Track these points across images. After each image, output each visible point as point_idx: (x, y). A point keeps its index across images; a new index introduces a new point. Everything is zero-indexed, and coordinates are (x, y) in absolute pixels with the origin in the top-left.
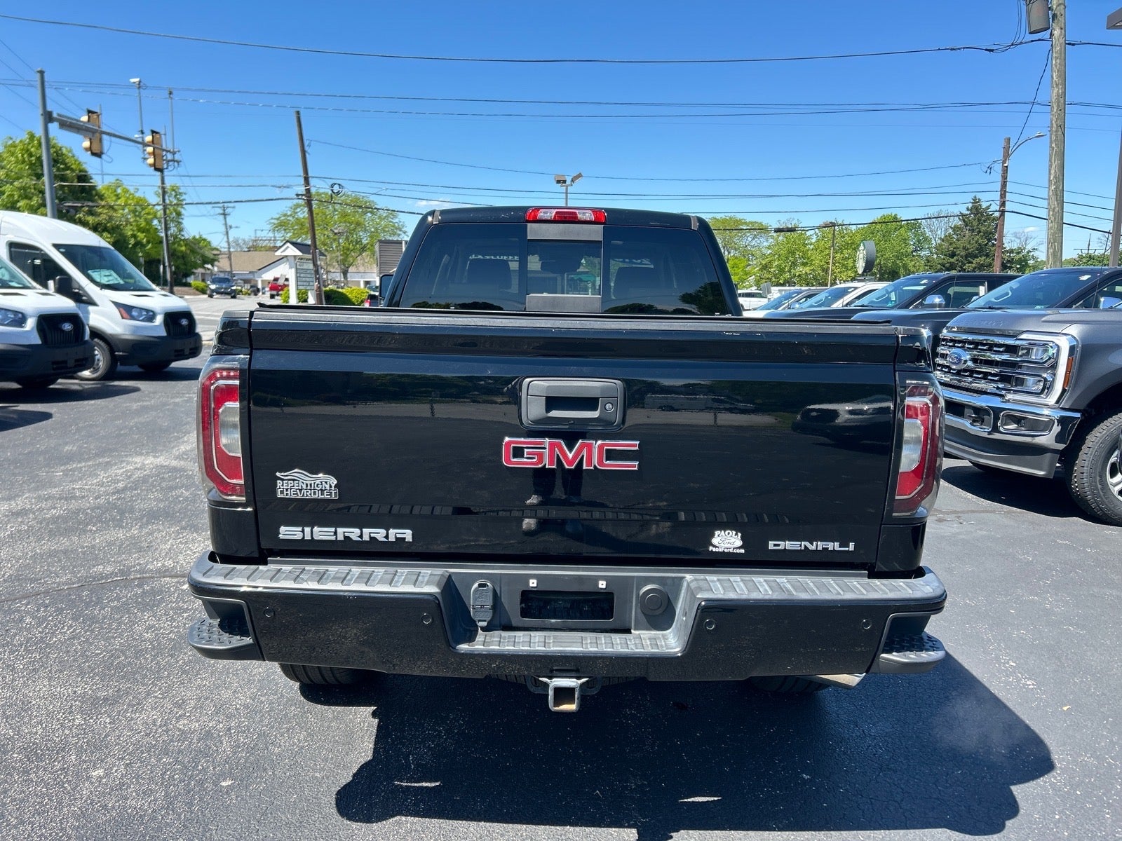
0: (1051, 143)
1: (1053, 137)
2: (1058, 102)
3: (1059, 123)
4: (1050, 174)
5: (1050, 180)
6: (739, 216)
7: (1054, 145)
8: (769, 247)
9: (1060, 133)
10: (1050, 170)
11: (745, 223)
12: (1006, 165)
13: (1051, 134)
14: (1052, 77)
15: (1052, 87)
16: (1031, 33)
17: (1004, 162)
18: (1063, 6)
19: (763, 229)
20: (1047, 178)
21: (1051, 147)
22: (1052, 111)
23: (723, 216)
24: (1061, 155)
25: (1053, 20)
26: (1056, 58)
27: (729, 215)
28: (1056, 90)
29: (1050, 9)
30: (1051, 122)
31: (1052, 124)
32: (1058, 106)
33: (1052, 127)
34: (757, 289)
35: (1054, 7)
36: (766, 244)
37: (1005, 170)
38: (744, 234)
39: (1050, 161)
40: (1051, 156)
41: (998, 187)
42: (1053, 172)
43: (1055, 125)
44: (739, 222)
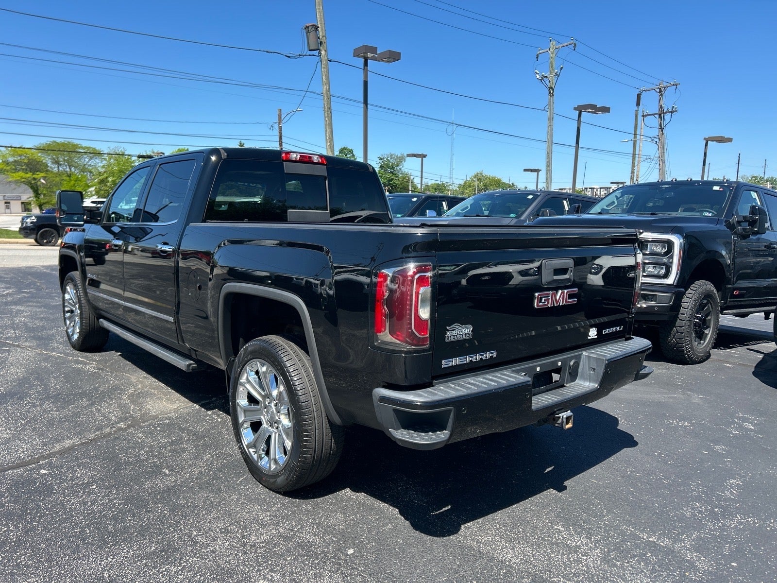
0: (325, 118)
1: (326, 115)
2: (327, 94)
3: (328, 106)
4: (326, 136)
5: (326, 140)
6: (76, 142)
7: (327, 119)
8: (103, 167)
9: (329, 112)
10: (326, 134)
11: (82, 148)
12: (280, 126)
13: (325, 113)
14: (323, 78)
15: (323, 85)
16: (310, 50)
17: (279, 124)
18: (325, 38)
19: (97, 154)
20: (325, 138)
21: (325, 120)
22: (324, 99)
23: (62, 140)
24: (331, 125)
25: (321, 45)
26: (324, 68)
27: (68, 140)
28: (325, 87)
29: (319, 38)
30: (324, 105)
31: (325, 106)
32: (327, 96)
33: (325, 108)
34: (98, 198)
35: (321, 37)
36: (101, 164)
37: (280, 128)
38: (82, 155)
39: (326, 128)
40: (326, 125)
41: (278, 139)
42: (328, 135)
43: (326, 107)
44: (76, 146)
